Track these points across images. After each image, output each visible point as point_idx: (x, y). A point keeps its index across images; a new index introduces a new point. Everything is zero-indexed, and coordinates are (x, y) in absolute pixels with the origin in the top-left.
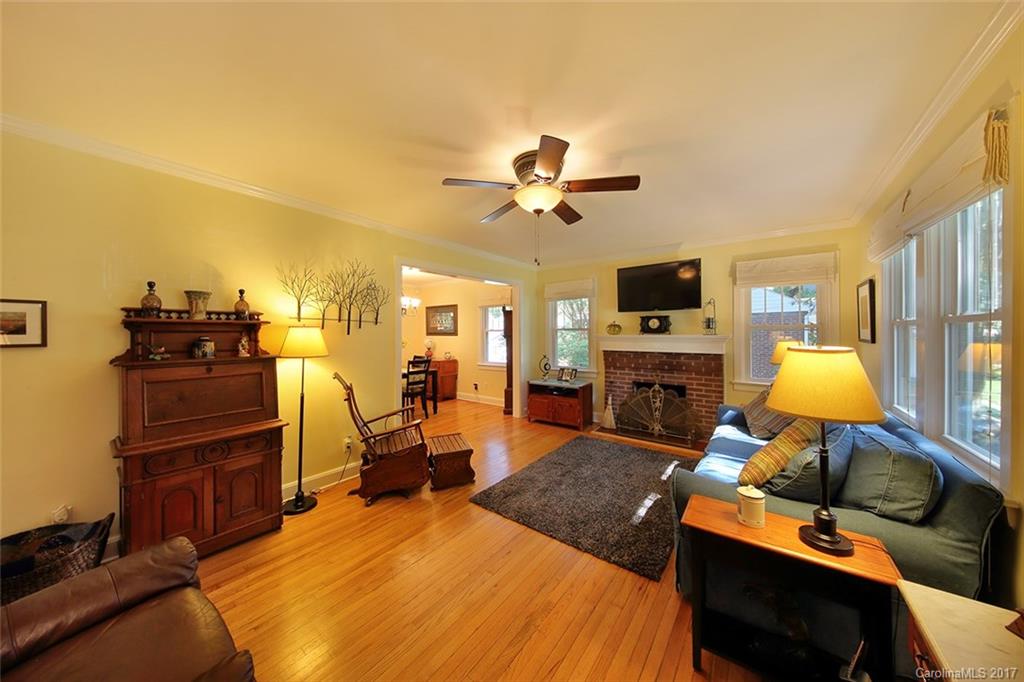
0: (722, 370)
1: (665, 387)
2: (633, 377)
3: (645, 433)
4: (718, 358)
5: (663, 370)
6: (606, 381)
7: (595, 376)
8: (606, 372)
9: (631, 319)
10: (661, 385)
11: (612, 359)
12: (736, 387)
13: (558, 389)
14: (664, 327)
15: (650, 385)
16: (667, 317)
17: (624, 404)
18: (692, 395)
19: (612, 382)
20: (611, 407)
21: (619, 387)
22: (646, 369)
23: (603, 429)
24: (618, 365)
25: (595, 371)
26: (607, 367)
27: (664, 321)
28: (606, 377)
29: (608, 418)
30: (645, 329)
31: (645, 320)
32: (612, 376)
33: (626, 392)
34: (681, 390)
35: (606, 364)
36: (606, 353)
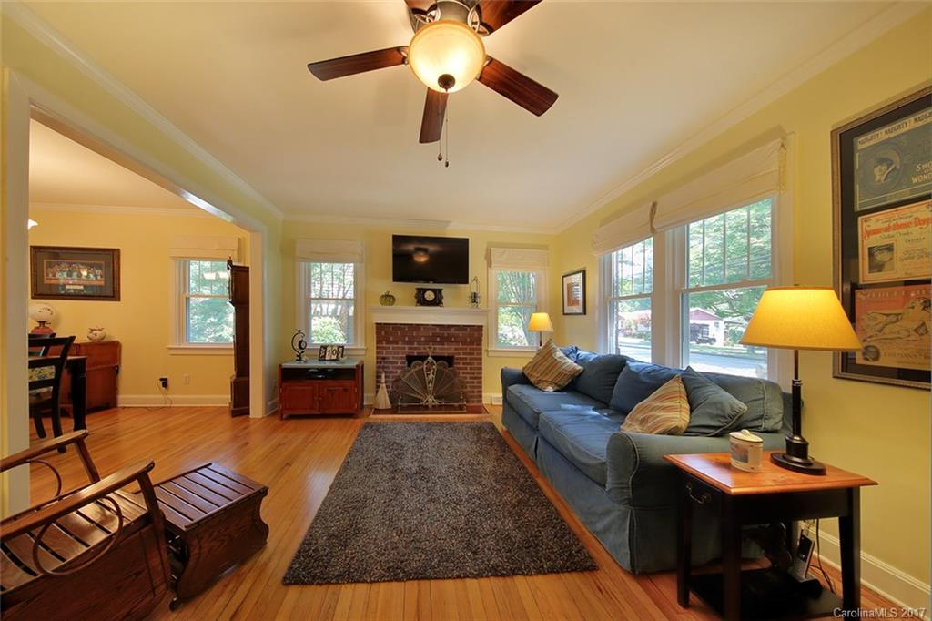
0: (481, 340)
1: (437, 358)
2: (407, 351)
3: (416, 406)
4: (480, 328)
5: (435, 342)
6: (377, 358)
7: (363, 352)
8: (377, 348)
9: (409, 289)
10: (434, 357)
11: (386, 333)
12: (490, 354)
13: (323, 371)
14: (437, 302)
15: (423, 358)
16: (440, 290)
17: (398, 379)
18: (459, 364)
19: (384, 358)
20: (384, 385)
21: (392, 363)
22: (419, 342)
23: (377, 411)
24: (391, 339)
25: (363, 347)
26: (378, 342)
27: (438, 292)
28: (378, 353)
29: (383, 399)
30: (422, 301)
31: (421, 292)
32: (384, 351)
33: (398, 368)
34: (449, 360)
35: (377, 337)
36: (377, 324)
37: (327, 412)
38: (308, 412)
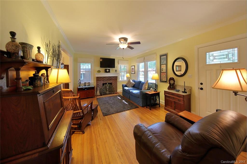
0: (117, 79)
1: (109, 83)
2: (103, 82)
3: (105, 94)
4: (117, 77)
5: (108, 80)
6: (97, 84)
7: (93, 83)
8: (97, 82)
9: (103, 69)
10: (108, 83)
11: (98, 79)
12: (119, 82)
14: (109, 72)
15: (106, 84)
16: (110, 69)
17: (101, 89)
18: (113, 84)
19: (98, 84)
20: (98, 90)
21: (100, 85)
22: (105, 80)
23: (98, 96)
24: (100, 80)
25: (93, 82)
26: (97, 81)
27: (109, 70)
28: (97, 83)
29: (98, 93)
30: (106, 71)
31: (106, 70)
32: (98, 83)
33: (101, 86)
34: (111, 84)
35: (96, 80)
36: (97, 77)
37: (88, 97)
38: (84, 98)
